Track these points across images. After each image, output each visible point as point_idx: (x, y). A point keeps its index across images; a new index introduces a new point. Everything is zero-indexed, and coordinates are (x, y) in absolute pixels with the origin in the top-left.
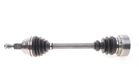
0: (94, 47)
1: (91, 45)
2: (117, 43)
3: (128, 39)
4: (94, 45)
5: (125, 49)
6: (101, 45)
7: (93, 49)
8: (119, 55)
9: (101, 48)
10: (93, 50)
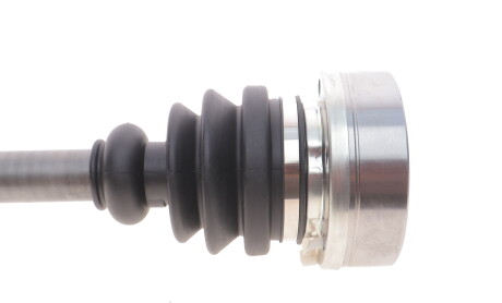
0: (89, 189)
1: (61, 169)
2: (291, 153)
3: (392, 114)
4: (86, 169)
5: (352, 204)
6: (148, 166)
7: (88, 206)
8: (318, 257)
9: (150, 194)
10: (84, 216)
